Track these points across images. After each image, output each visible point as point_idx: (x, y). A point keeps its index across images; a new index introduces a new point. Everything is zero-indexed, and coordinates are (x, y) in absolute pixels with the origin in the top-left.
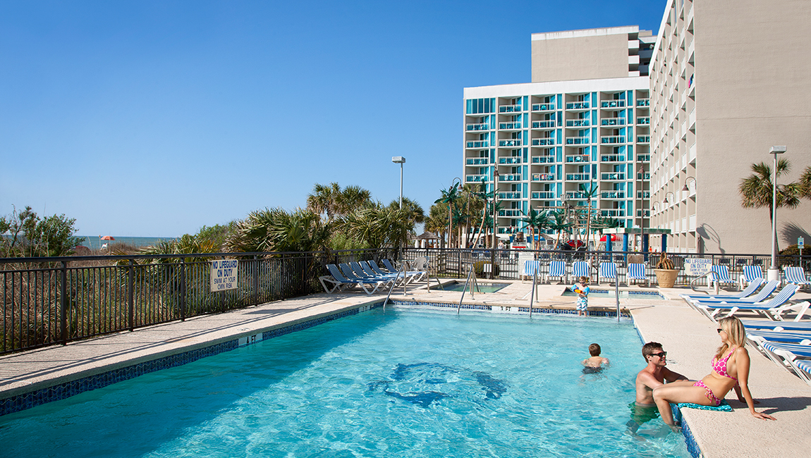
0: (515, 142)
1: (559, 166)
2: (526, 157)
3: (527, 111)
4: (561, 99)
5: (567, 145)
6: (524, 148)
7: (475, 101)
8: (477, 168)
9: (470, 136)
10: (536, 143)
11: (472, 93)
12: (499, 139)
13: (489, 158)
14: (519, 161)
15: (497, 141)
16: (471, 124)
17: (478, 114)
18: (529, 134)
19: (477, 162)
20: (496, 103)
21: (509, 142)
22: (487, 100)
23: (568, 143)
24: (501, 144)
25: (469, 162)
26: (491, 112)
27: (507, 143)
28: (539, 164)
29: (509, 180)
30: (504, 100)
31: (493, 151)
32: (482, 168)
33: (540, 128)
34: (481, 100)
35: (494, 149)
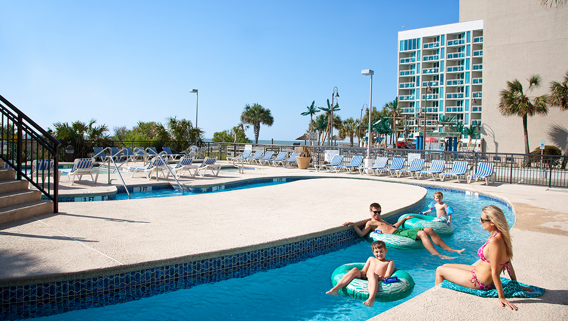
0: (435, 70)
1: (467, 87)
2: (443, 81)
3: (444, 46)
4: (470, 35)
5: (473, 70)
6: (441, 74)
7: (406, 41)
8: (408, 90)
9: (402, 67)
10: (449, 70)
11: (404, 35)
12: (422, 68)
13: (415, 83)
14: (437, 84)
15: (421, 70)
16: (403, 59)
17: (408, 51)
18: (445, 63)
19: (407, 86)
20: (421, 41)
21: (431, 70)
22: (414, 40)
23: (474, 69)
24: (425, 72)
25: (402, 86)
26: (418, 48)
27: (428, 71)
28: (452, 85)
29: (430, 98)
30: (428, 39)
31: (418, 77)
32: (411, 90)
33: (453, 59)
34: (410, 40)
35: (419, 76)
